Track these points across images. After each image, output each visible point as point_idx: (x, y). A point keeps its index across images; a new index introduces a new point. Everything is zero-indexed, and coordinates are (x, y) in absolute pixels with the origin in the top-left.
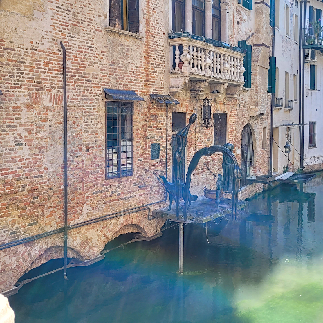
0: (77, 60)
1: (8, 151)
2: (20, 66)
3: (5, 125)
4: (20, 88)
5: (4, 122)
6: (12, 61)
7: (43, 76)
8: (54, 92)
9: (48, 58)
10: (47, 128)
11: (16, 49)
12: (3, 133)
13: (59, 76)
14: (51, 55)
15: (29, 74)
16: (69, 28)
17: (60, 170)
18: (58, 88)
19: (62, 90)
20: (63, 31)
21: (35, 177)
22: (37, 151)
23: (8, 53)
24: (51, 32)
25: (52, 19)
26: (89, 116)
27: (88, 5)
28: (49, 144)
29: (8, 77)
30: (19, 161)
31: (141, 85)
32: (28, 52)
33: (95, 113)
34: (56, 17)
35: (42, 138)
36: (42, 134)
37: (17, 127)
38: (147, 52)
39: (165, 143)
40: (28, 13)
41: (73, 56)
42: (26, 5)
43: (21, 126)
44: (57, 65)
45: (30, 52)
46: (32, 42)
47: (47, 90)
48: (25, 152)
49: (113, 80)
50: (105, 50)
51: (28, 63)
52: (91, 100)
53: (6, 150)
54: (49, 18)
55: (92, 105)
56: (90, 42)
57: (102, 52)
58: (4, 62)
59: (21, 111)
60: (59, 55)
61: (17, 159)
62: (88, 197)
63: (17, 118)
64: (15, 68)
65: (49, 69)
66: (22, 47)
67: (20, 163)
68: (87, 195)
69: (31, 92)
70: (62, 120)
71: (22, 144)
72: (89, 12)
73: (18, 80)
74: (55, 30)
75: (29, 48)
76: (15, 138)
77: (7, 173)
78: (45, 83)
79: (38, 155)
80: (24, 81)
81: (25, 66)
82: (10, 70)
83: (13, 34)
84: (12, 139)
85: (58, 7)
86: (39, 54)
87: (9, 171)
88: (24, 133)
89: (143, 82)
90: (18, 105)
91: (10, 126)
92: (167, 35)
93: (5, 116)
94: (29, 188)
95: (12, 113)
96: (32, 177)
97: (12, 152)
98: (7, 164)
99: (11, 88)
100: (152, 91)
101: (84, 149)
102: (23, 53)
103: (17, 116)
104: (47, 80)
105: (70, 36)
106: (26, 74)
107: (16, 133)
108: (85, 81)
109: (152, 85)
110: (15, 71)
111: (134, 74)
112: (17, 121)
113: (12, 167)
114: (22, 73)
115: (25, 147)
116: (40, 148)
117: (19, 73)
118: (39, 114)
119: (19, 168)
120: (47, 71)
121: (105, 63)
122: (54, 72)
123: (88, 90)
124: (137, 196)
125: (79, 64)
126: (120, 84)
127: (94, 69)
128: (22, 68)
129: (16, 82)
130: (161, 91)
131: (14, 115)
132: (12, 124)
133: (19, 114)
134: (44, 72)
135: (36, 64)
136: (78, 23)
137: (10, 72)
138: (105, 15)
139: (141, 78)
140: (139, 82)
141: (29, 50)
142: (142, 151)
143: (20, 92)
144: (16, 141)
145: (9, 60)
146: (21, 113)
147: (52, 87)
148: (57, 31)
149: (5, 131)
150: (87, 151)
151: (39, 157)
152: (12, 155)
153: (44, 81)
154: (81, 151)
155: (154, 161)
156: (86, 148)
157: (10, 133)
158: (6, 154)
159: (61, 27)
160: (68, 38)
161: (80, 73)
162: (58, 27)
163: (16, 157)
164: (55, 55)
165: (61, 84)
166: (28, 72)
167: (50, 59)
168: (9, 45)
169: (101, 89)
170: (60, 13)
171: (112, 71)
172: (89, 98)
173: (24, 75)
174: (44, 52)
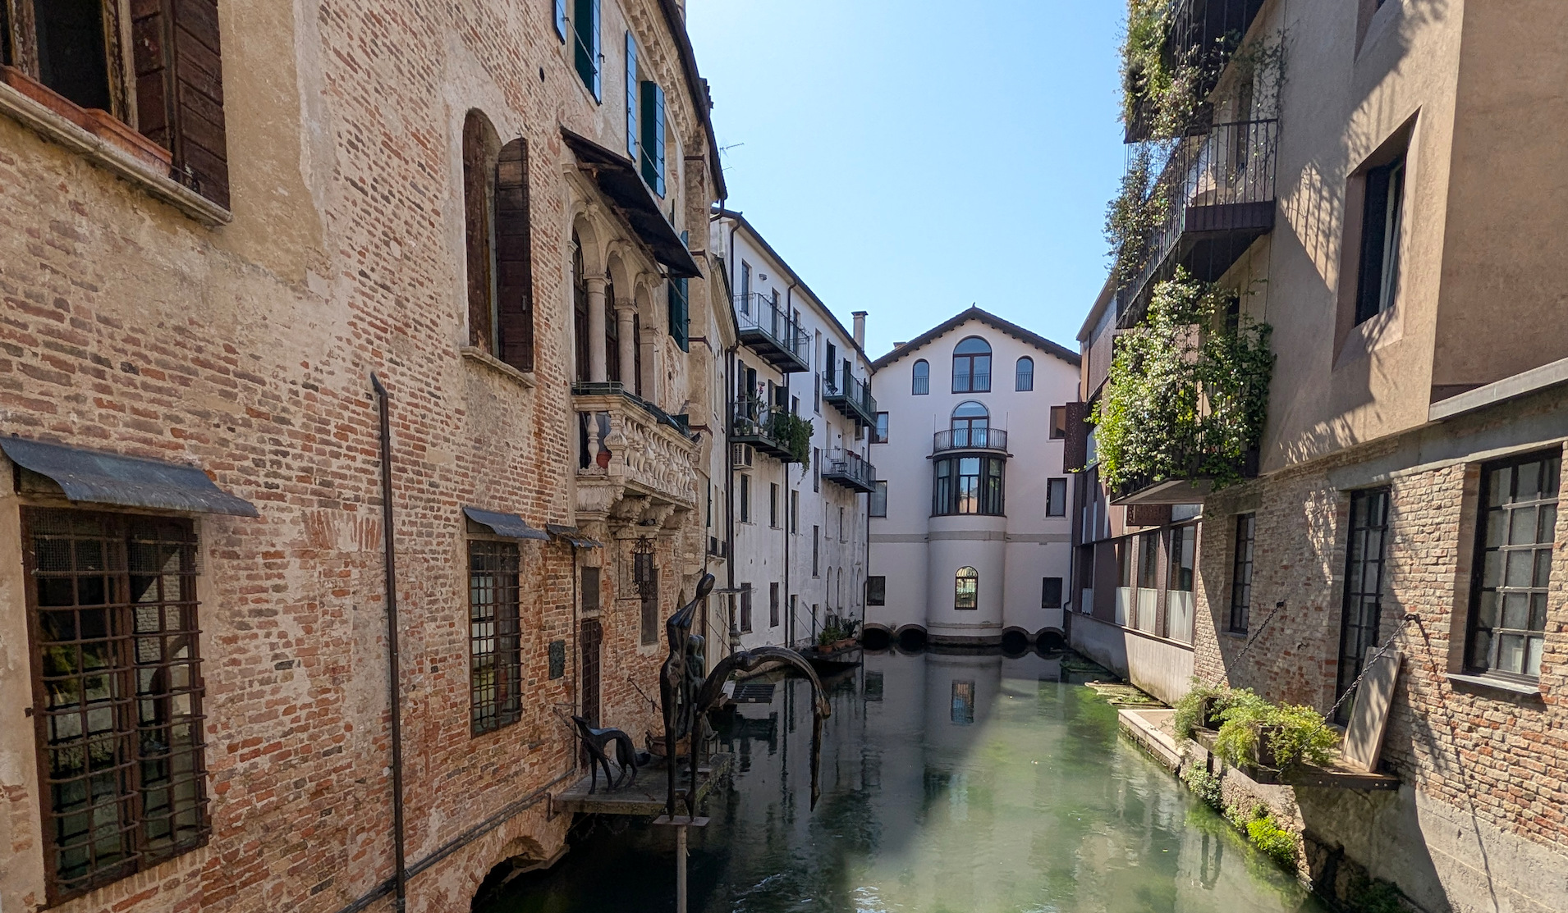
0: (408, 428)
1: (256, 687)
2: (280, 432)
3: (245, 609)
4: (281, 498)
5: (244, 601)
6: (259, 415)
7: (335, 465)
8: (362, 511)
9: (347, 414)
10: (349, 614)
11: (267, 380)
12: (241, 633)
13: (371, 468)
14: (353, 407)
15: (301, 457)
16: (388, 336)
17: (380, 728)
18: (371, 501)
19: (378, 508)
20: (377, 342)
21: (326, 754)
22: (325, 681)
23: (246, 388)
24: (349, 341)
25: (351, 305)
26: (436, 578)
27: (426, 282)
28: (354, 658)
29: (248, 463)
30: (286, 713)
31: (530, 501)
32: (296, 393)
33: (449, 572)
34: (359, 300)
35: (337, 642)
36: (338, 631)
37: (276, 613)
38: (539, 423)
39: (572, 640)
40: (296, 277)
41: (401, 417)
42: (288, 251)
43: (287, 610)
44: (366, 436)
45: (302, 391)
46: (306, 365)
47: (346, 507)
48: (300, 686)
49: (480, 487)
50: (462, 407)
51: (298, 422)
52: (438, 536)
53: (251, 684)
54: (345, 301)
55: (441, 548)
56: (433, 383)
57: (458, 411)
58: (237, 416)
59: (285, 566)
60: (370, 411)
61: (282, 708)
62: (438, 790)
63: (277, 589)
64: (267, 436)
65: (349, 448)
66: (282, 374)
67: (287, 719)
68: (435, 785)
69: (308, 511)
70: (381, 590)
71: (290, 664)
72: (429, 301)
73: (276, 475)
74: (358, 337)
75: (300, 381)
76: (273, 646)
77: (256, 753)
78: (341, 486)
79: (329, 691)
80: (289, 479)
81: (292, 434)
82: (253, 441)
83: (258, 331)
84: (266, 651)
85: (362, 273)
86: (323, 403)
87: (261, 746)
88: (296, 632)
89: (534, 494)
90: (279, 548)
91: (259, 613)
92: (569, 387)
93: (245, 582)
94: (311, 786)
95: (262, 572)
96: (318, 756)
97: (267, 688)
98: (256, 727)
99: (260, 496)
100: (549, 517)
101: (428, 665)
102: (285, 396)
103: (277, 581)
104: (343, 477)
105: (391, 361)
106: (295, 457)
107: (275, 631)
108: (425, 487)
109: (549, 501)
110: (268, 447)
111: (518, 474)
112: (276, 596)
113: (270, 731)
114: (285, 454)
115: (299, 672)
116: (334, 671)
117: (276, 453)
118: (328, 574)
119: (285, 735)
120: (343, 451)
121: (463, 441)
122: (360, 457)
123: (432, 509)
124: (527, 767)
125: (412, 438)
126: (494, 497)
127: (443, 456)
128: (285, 439)
129: (270, 480)
130: (564, 517)
131: (268, 577)
132: (265, 606)
133: (281, 576)
134: (337, 456)
135: (319, 430)
136: (407, 325)
137: (254, 450)
138: (461, 317)
139: (529, 484)
140: (527, 493)
141: (299, 388)
142: (534, 662)
143: (282, 510)
144: (276, 657)
145: (250, 411)
146: (286, 572)
147: (357, 499)
148: (363, 342)
149: (247, 627)
150: (435, 669)
151: (331, 696)
152: (268, 697)
153: (337, 481)
154: (421, 670)
155: (555, 683)
156: (432, 661)
157: (261, 633)
158: (252, 696)
159: (372, 330)
160: (387, 364)
161: (416, 463)
162: (365, 331)
163: (277, 703)
164: (360, 409)
165: (377, 491)
166: (298, 451)
167: (351, 420)
168: (250, 366)
169: (458, 508)
170: (367, 290)
171: (478, 463)
172: (436, 531)
173: (289, 460)
174: (335, 396)
